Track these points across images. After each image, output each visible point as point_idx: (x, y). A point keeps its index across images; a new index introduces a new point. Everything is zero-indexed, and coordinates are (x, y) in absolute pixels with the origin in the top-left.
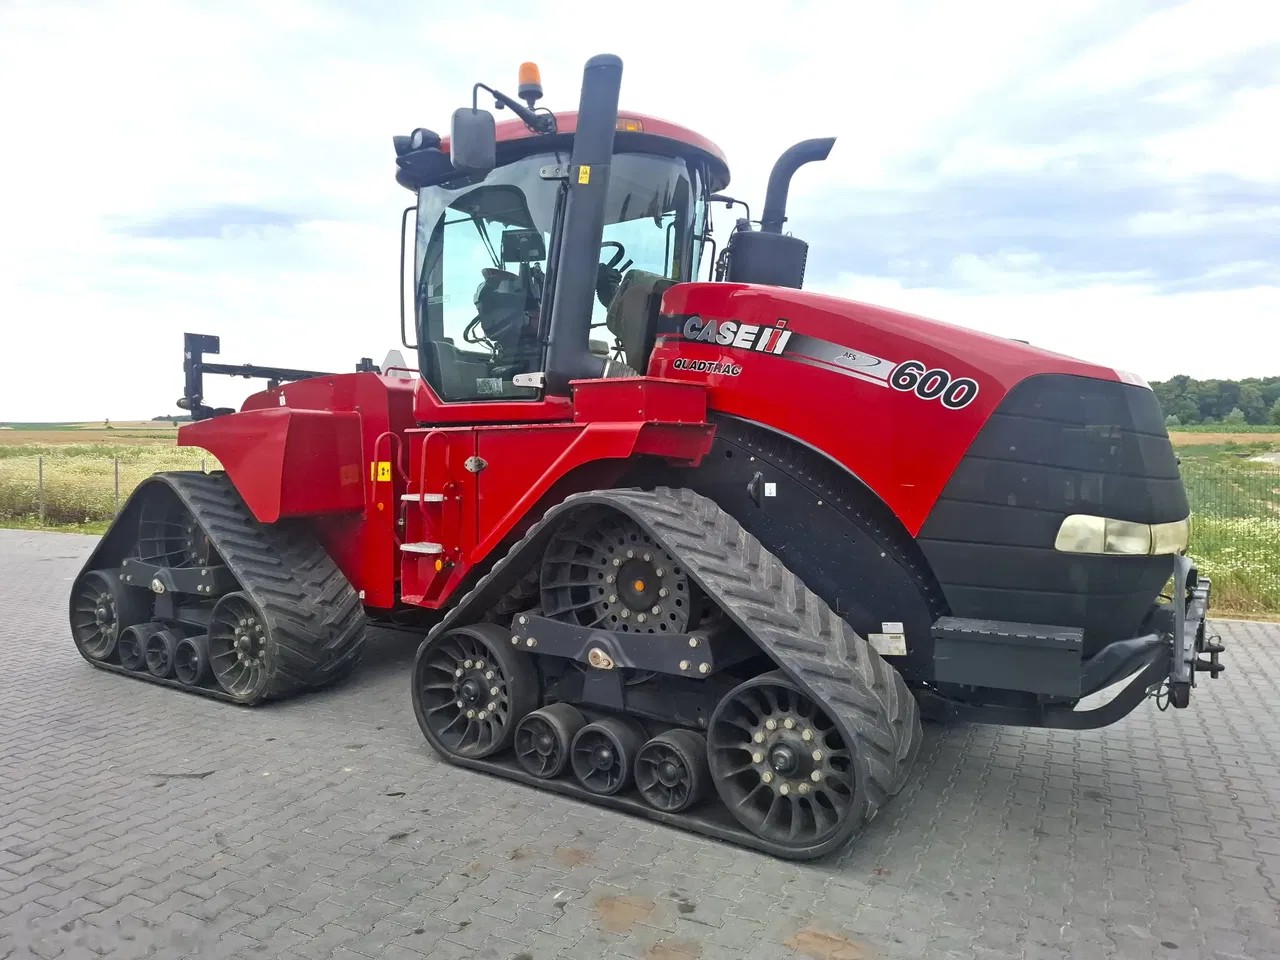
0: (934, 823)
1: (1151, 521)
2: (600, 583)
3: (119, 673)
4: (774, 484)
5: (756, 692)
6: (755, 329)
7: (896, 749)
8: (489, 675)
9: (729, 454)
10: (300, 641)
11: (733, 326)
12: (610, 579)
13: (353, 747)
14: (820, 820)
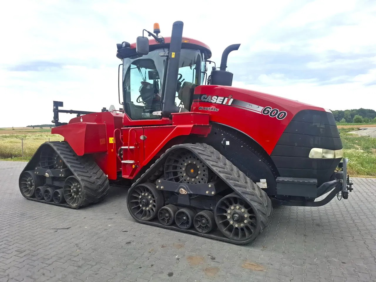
0: (276, 234)
1: (334, 149)
2: (181, 170)
3: (35, 201)
4: (229, 142)
5: (228, 199)
6: (223, 98)
7: (267, 213)
8: (149, 197)
9: (216, 133)
10: (91, 189)
11: (216, 97)
12: (184, 169)
13: (110, 219)
14: (247, 234)
